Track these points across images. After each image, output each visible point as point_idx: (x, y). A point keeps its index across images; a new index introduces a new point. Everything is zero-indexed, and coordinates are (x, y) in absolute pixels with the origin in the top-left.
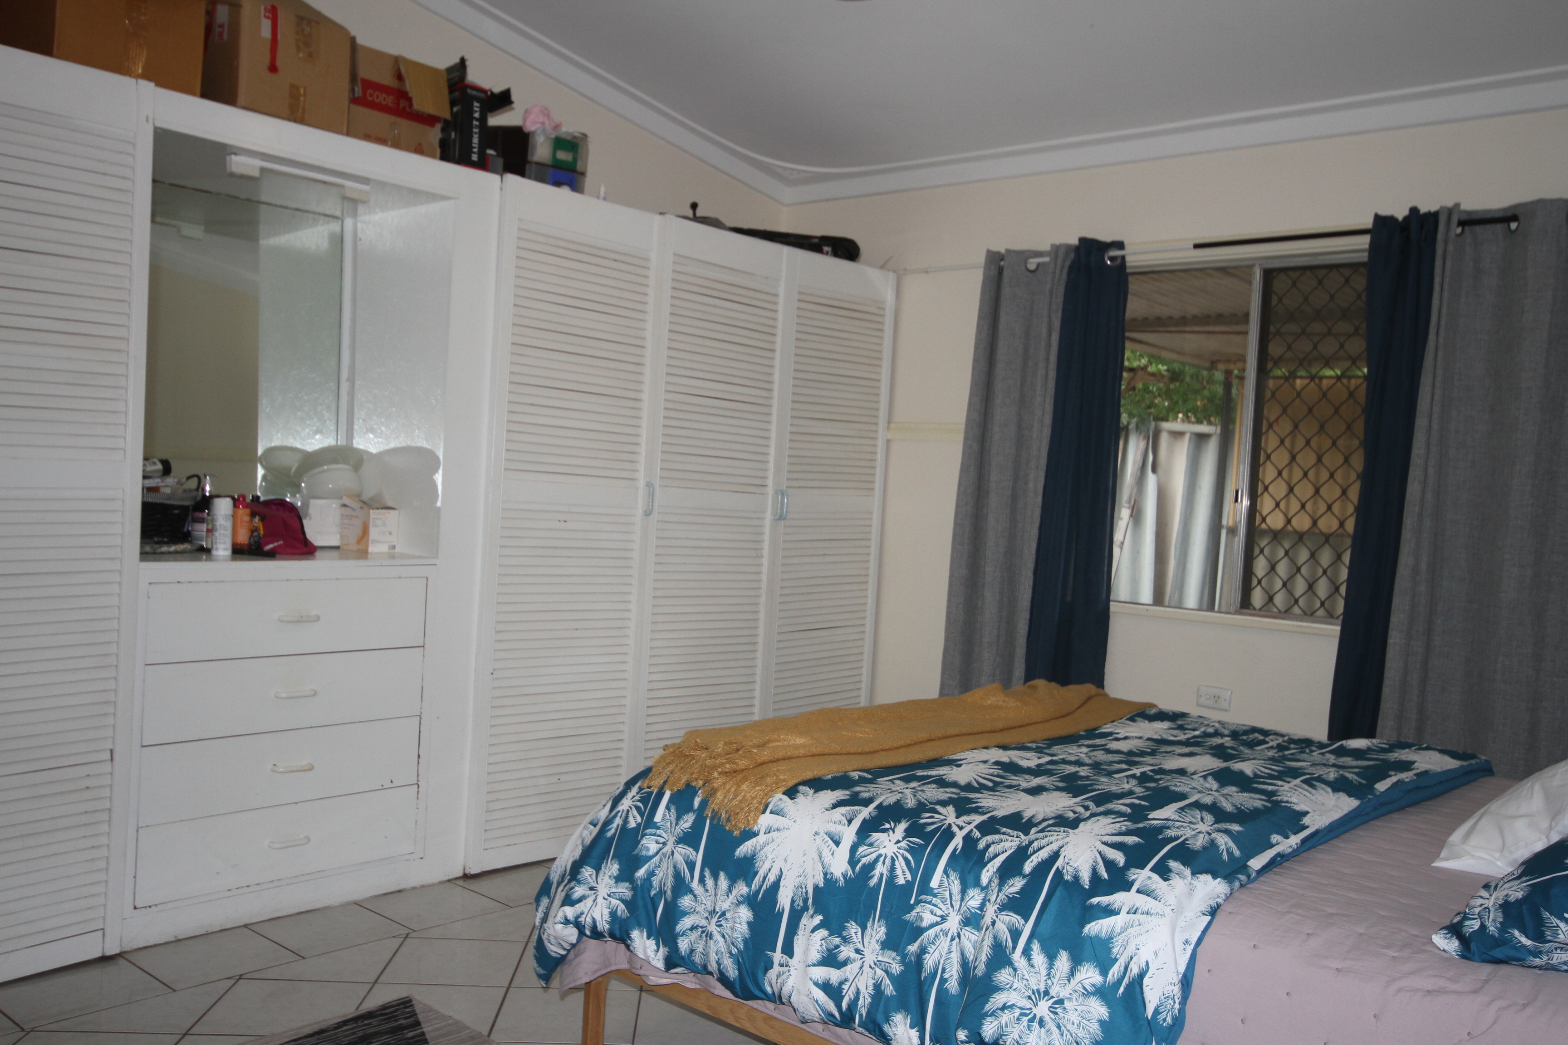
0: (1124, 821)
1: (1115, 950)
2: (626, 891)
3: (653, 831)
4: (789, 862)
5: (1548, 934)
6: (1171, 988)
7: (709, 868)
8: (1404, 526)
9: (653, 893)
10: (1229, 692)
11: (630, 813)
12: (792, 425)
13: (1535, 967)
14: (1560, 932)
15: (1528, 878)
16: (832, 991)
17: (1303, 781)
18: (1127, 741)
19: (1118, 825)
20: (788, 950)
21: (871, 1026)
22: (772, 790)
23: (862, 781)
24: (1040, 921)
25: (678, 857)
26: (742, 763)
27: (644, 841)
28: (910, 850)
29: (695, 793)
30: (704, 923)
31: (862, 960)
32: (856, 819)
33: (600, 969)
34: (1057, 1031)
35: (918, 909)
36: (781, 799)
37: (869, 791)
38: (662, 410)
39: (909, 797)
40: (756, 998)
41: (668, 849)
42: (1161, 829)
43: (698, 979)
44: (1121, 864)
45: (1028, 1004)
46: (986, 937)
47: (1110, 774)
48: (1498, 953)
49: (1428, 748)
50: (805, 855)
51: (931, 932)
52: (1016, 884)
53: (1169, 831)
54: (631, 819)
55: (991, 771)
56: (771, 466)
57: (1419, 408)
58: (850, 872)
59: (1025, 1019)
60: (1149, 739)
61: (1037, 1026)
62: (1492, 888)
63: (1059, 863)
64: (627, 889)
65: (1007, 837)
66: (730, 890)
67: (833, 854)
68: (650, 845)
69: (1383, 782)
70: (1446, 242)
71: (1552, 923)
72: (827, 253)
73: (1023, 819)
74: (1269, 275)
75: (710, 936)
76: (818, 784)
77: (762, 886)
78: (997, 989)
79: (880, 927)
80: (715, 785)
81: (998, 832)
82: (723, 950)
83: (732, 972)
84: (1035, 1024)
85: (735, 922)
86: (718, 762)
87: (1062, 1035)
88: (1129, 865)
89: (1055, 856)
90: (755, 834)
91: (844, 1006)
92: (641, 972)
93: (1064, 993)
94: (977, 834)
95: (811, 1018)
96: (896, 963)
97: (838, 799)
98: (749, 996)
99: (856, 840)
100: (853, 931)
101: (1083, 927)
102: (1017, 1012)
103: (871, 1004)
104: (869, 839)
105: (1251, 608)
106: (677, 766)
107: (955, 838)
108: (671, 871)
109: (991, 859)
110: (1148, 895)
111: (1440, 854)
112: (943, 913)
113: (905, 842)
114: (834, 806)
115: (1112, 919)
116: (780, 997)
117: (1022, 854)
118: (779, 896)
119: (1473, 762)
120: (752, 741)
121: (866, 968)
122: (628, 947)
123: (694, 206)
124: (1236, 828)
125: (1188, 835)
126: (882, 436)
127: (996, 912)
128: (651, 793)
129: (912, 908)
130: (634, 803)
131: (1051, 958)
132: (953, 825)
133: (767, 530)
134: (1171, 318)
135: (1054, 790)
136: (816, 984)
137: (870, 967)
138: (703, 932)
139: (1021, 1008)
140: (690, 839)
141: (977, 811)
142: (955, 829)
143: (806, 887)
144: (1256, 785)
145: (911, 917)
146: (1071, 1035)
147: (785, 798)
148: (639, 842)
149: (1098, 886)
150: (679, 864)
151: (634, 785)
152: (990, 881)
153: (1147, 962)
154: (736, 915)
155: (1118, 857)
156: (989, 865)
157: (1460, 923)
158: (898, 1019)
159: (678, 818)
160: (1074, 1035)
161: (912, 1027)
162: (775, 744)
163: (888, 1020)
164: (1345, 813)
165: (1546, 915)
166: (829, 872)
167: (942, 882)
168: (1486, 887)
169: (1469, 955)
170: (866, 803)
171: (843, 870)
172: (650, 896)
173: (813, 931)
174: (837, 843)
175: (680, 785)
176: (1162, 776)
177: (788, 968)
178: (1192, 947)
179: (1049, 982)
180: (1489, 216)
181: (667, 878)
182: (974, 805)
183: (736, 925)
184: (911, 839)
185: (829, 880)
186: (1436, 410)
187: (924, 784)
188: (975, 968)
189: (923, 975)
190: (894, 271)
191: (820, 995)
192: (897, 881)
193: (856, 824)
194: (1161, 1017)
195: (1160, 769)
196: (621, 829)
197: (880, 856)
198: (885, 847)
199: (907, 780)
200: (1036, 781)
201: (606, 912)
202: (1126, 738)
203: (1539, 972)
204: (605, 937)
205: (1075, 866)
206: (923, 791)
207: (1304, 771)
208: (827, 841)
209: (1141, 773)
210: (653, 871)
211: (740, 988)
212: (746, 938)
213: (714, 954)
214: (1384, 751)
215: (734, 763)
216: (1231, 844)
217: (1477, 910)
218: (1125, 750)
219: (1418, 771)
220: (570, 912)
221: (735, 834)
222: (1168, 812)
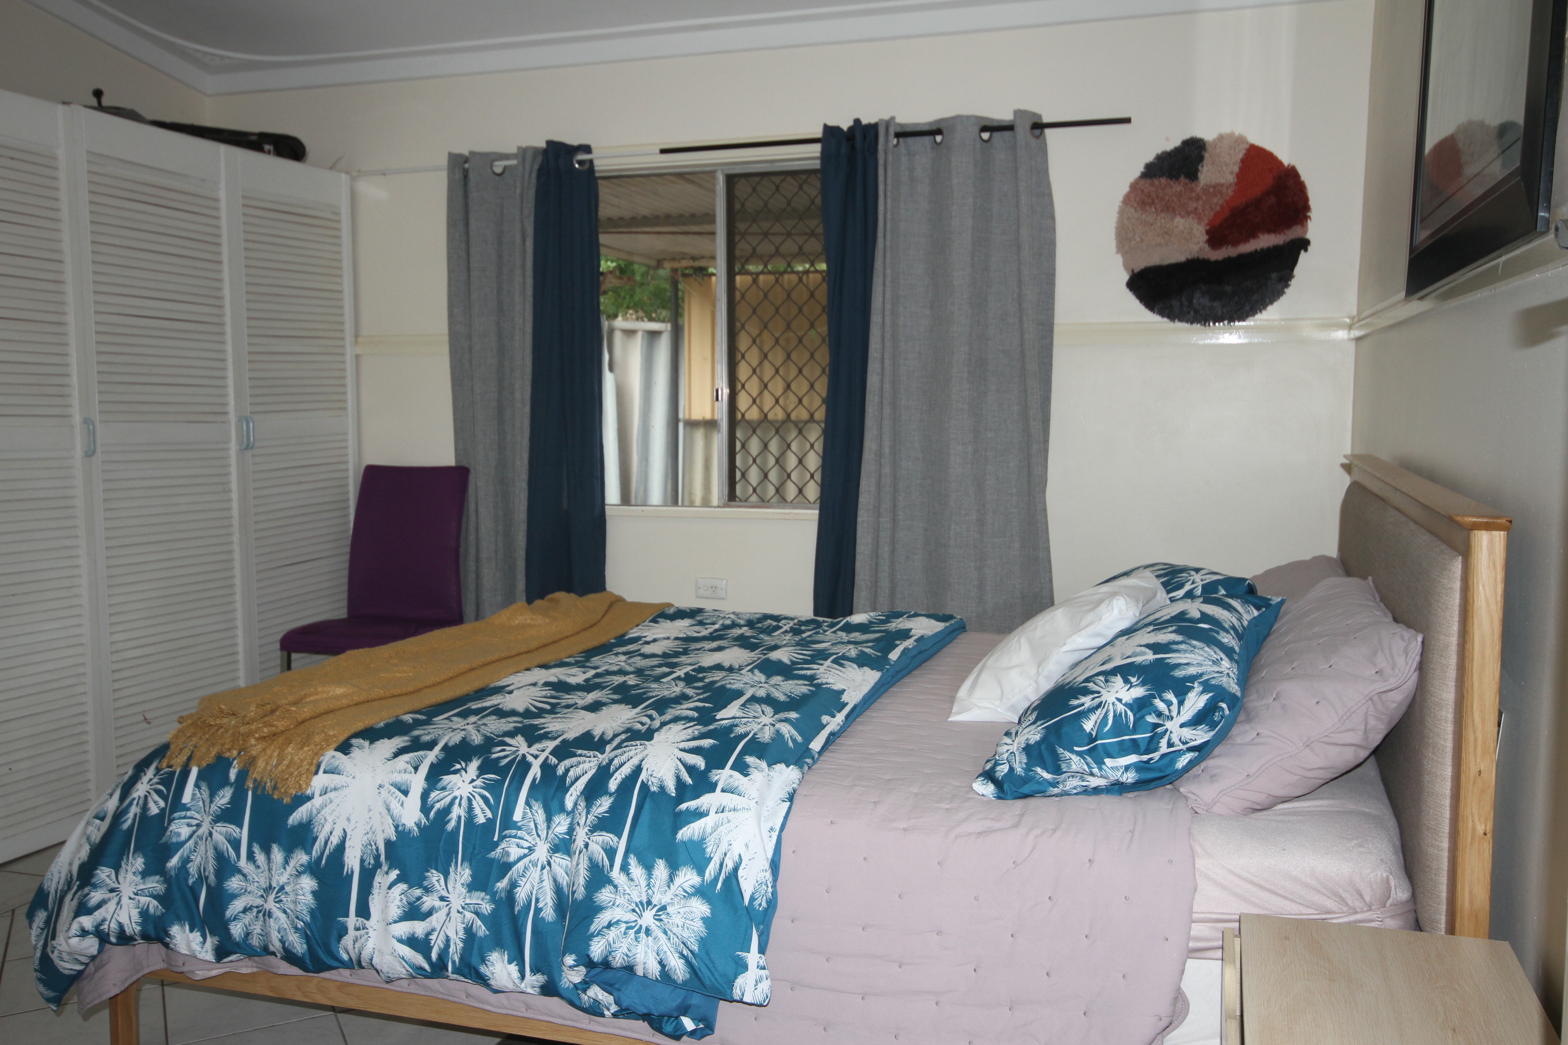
0: (695, 725)
1: (708, 850)
2: (157, 885)
3: (183, 814)
4: (353, 820)
5: (1064, 767)
6: (763, 874)
7: (257, 843)
8: (866, 414)
9: (191, 881)
10: (725, 582)
11: (149, 799)
12: (249, 344)
13: (1053, 796)
14: (1073, 763)
15: (1042, 722)
16: (419, 944)
17: (833, 662)
18: (657, 643)
19: (690, 731)
20: (364, 911)
21: (466, 971)
22: (322, 749)
23: (417, 724)
24: (633, 835)
25: (218, 838)
26: (281, 725)
27: (173, 827)
28: (486, 787)
29: (229, 765)
30: (259, 901)
31: (449, 907)
32: (422, 765)
33: (131, 976)
34: (664, 936)
35: (503, 845)
36: (334, 757)
37: (429, 733)
38: (94, 334)
39: (473, 734)
40: (330, 968)
41: (204, 830)
42: (730, 729)
43: (255, 962)
44: (703, 768)
45: (632, 917)
46: (581, 860)
47: (657, 679)
48: (1026, 790)
49: (916, 615)
50: (370, 810)
51: (520, 865)
52: (604, 803)
53: (738, 728)
54: (151, 805)
55: (544, 693)
56: (231, 390)
57: (873, 306)
58: (424, 821)
59: (632, 932)
60: (676, 639)
61: (644, 936)
62: (1013, 735)
63: (643, 776)
64: (157, 882)
65: (585, 759)
66: (286, 862)
67: (402, 805)
68: (180, 829)
69: (894, 652)
70: (886, 153)
71: (1066, 757)
72: (269, 152)
73: (594, 738)
74: (731, 180)
75: (270, 914)
76: (372, 735)
77: (324, 851)
78: (600, 909)
79: (464, 870)
80: (254, 753)
81: (574, 755)
82: (286, 926)
83: (299, 946)
84: (642, 935)
85: (297, 895)
86: (253, 727)
87: (669, 939)
88: (709, 768)
89: (638, 770)
90: (309, 798)
91: (434, 956)
92: (185, 969)
93: (665, 900)
94: (554, 760)
95: (398, 976)
96: (486, 903)
97: (398, 747)
98: (319, 966)
99: (426, 786)
100: (434, 879)
101: (676, 833)
102: (623, 926)
103: (464, 949)
104: (440, 783)
105: (737, 499)
106: (201, 738)
107: (532, 768)
108: (211, 854)
109: (573, 783)
110: (732, 793)
111: (952, 709)
112: (529, 845)
113: (480, 780)
114: (396, 755)
115: (703, 821)
116: (359, 962)
117: (604, 773)
118: (346, 858)
119: (952, 622)
120: (286, 699)
121: (454, 913)
122: (167, 945)
123: (98, 94)
124: (793, 715)
125: (755, 730)
126: (350, 351)
127: (587, 834)
128: (174, 772)
129: (496, 845)
130: (152, 787)
131: (649, 868)
132: (527, 755)
133: (233, 461)
134: (621, 219)
135: (612, 703)
136: (400, 941)
137: (459, 912)
138: (259, 912)
139: (626, 922)
140: (230, 815)
141: (546, 736)
142: (530, 758)
143: (375, 844)
144: (796, 672)
145: (496, 854)
146: (678, 937)
147: (339, 754)
148: (166, 829)
149: (684, 792)
150: (220, 846)
151: (148, 767)
152: (576, 804)
153: (740, 855)
154: (298, 886)
155: (698, 761)
156: (572, 789)
157: (993, 768)
158: (495, 958)
159: (212, 796)
160: (680, 936)
161: (510, 962)
162: (312, 699)
163: (483, 961)
164: (872, 685)
165: (1060, 750)
166: (400, 824)
167: (525, 813)
168: (1008, 734)
169: (1003, 796)
170: (430, 745)
171: (416, 820)
172: (187, 884)
173: (390, 888)
174: (406, 793)
175: (210, 759)
176: (705, 674)
177: (366, 930)
178: (777, 833)
179: (650, 892)
180: (918, 129)
181: (207, 862)
182: (542, 732)
183: (299, 897)
184: (486, 776)
185: (402, 832)
186: (888, 306)
187: (483, 717)
188: (574, 893)
189: (517, 909)
190: (347, 173)
191: (406, 951)
192: (476, 820)
193: (424, 770)
194: (756, 903)
195: (700, 667)
196: (140, 817)
197: (455, 798)
198: (459, 788)
199: (464, 715)
200: (591, 697)
201: (135, 914)
202: (655, 640)
203: (1057, 799)
204: (136, 940)
205: (659, 776)
206: (485, 725)
207: (830, 651)
208: (394, 793)
209: (685, 674)
210: (188, 857)
211: (311, 961)
212: (312, 909)
213: (276, 933)
214: (883, 622)
215: (272, 726)
216: (794, 732)
217: (1005, 756)
218: (659, 652)
219: (916, 637)
220: (87, 922)
221: (285, 802)
222: (732, 710)
